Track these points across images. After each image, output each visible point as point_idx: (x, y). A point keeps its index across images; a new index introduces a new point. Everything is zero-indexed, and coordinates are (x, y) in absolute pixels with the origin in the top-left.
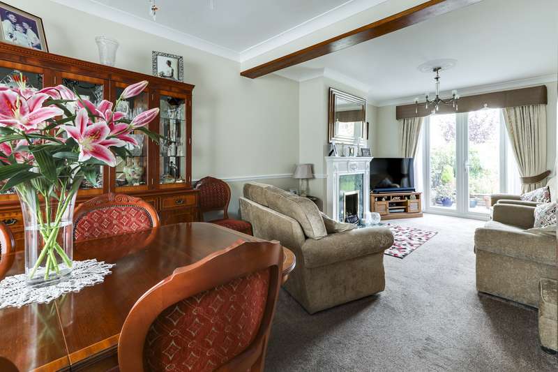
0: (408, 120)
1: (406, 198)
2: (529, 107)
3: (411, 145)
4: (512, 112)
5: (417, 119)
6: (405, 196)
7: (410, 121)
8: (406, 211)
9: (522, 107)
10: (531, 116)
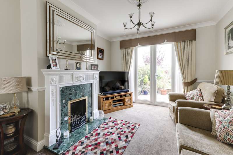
0: (126, 49)
1: (124, 96)
2: (187, 41)
3: (127, 64)
4: (179, 44)
5: (131, 49)
6: (123, 95)
7: (127, 50)
8: (124, 105)
9: (184, 42)
10: (189, 47)
